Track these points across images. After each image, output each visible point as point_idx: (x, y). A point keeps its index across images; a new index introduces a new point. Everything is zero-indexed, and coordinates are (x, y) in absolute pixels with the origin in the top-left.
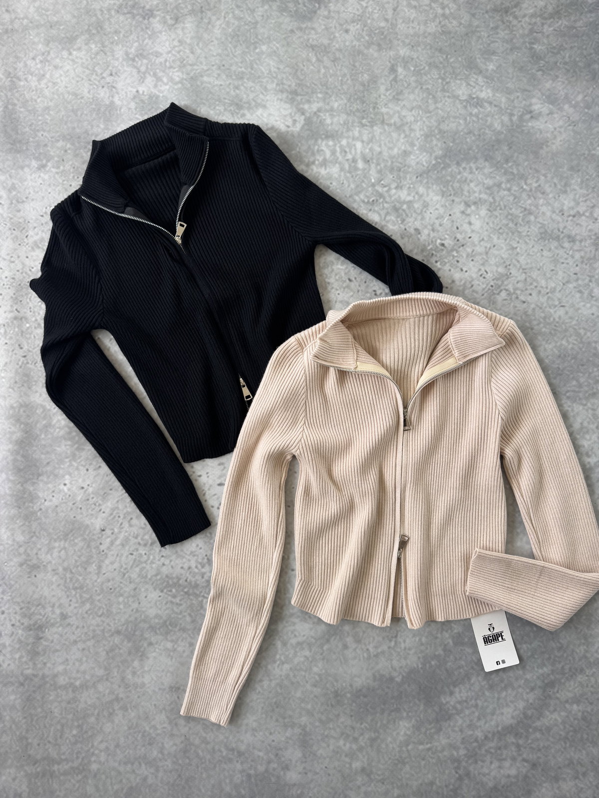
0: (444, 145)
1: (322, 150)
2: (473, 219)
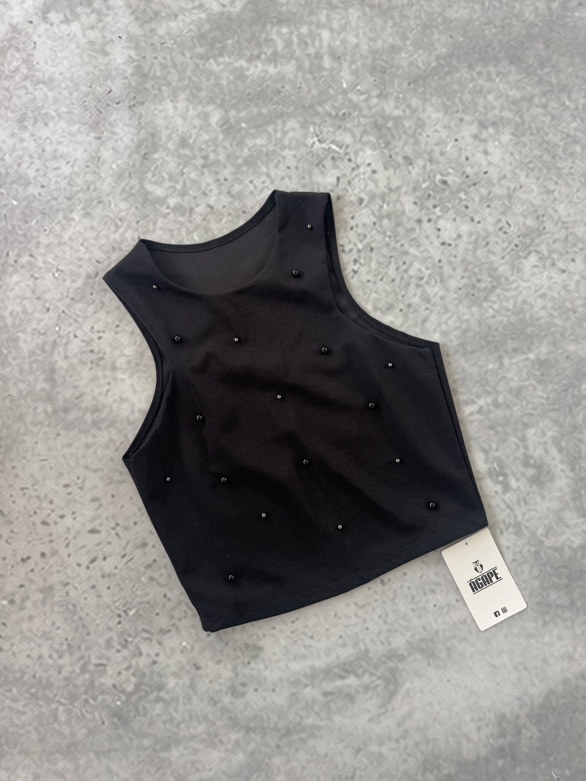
0: (450, 40)
1: (272, 40)
2: (490, 147)
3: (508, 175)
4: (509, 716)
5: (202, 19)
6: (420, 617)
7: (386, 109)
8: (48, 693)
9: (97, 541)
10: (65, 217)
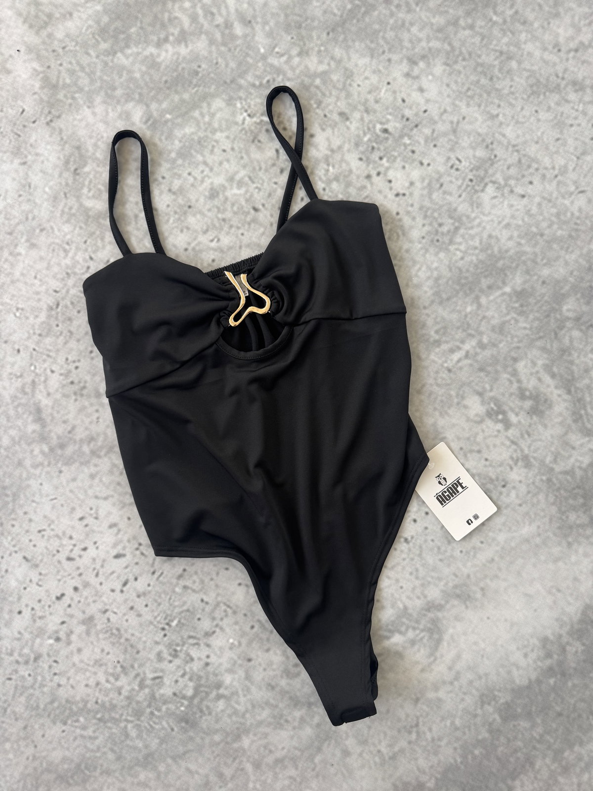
3: (449, 109)
4: (551, 637)
5: (98, 12)
6: (449, 565)
7: (310, 66)
8: (113, 715)
9: (125, 565)
10: (11, 254)
